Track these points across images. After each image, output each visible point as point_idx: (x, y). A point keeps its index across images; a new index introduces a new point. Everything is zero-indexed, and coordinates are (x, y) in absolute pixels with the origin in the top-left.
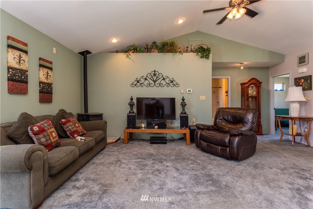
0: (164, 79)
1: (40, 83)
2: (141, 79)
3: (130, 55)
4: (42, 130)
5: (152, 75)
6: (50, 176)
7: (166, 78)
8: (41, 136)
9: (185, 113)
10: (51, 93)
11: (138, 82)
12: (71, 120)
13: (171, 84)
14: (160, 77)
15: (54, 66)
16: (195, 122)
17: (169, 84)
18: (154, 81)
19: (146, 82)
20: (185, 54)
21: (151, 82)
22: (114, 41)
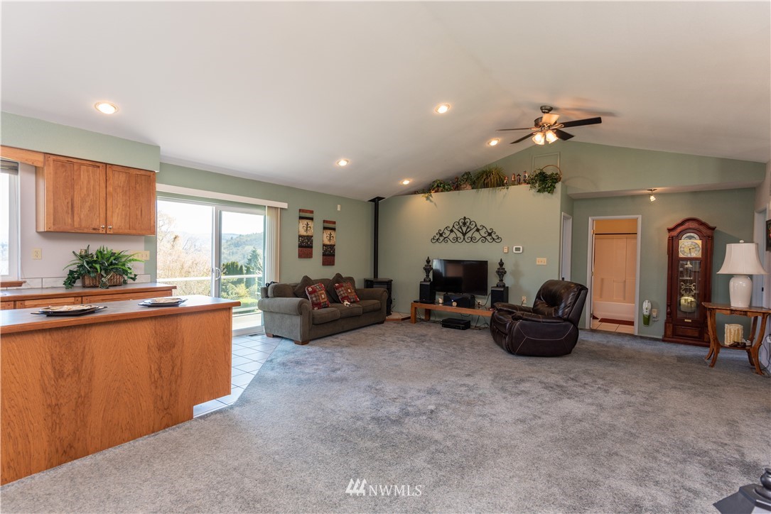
0: (478, 230)
1: (324, 245)
2: (446, 231)
3: (431, 195)
4: (314, 291)
5: (461, 224)
6: (313, 324)
7: (480, 228)
8: (313, 295)
9: (504, 286)
10: (334, 255)
11: (441, 235)
12: (344, 285)
13: (489, 238)
14: (472, 227)
15: (337, 226)
16: (525, 302)
17: (485, 237)
18: (463, 233)
19: (453, 235)
20: (512, 188)
21: (460, 235)
22: (406, 182)
